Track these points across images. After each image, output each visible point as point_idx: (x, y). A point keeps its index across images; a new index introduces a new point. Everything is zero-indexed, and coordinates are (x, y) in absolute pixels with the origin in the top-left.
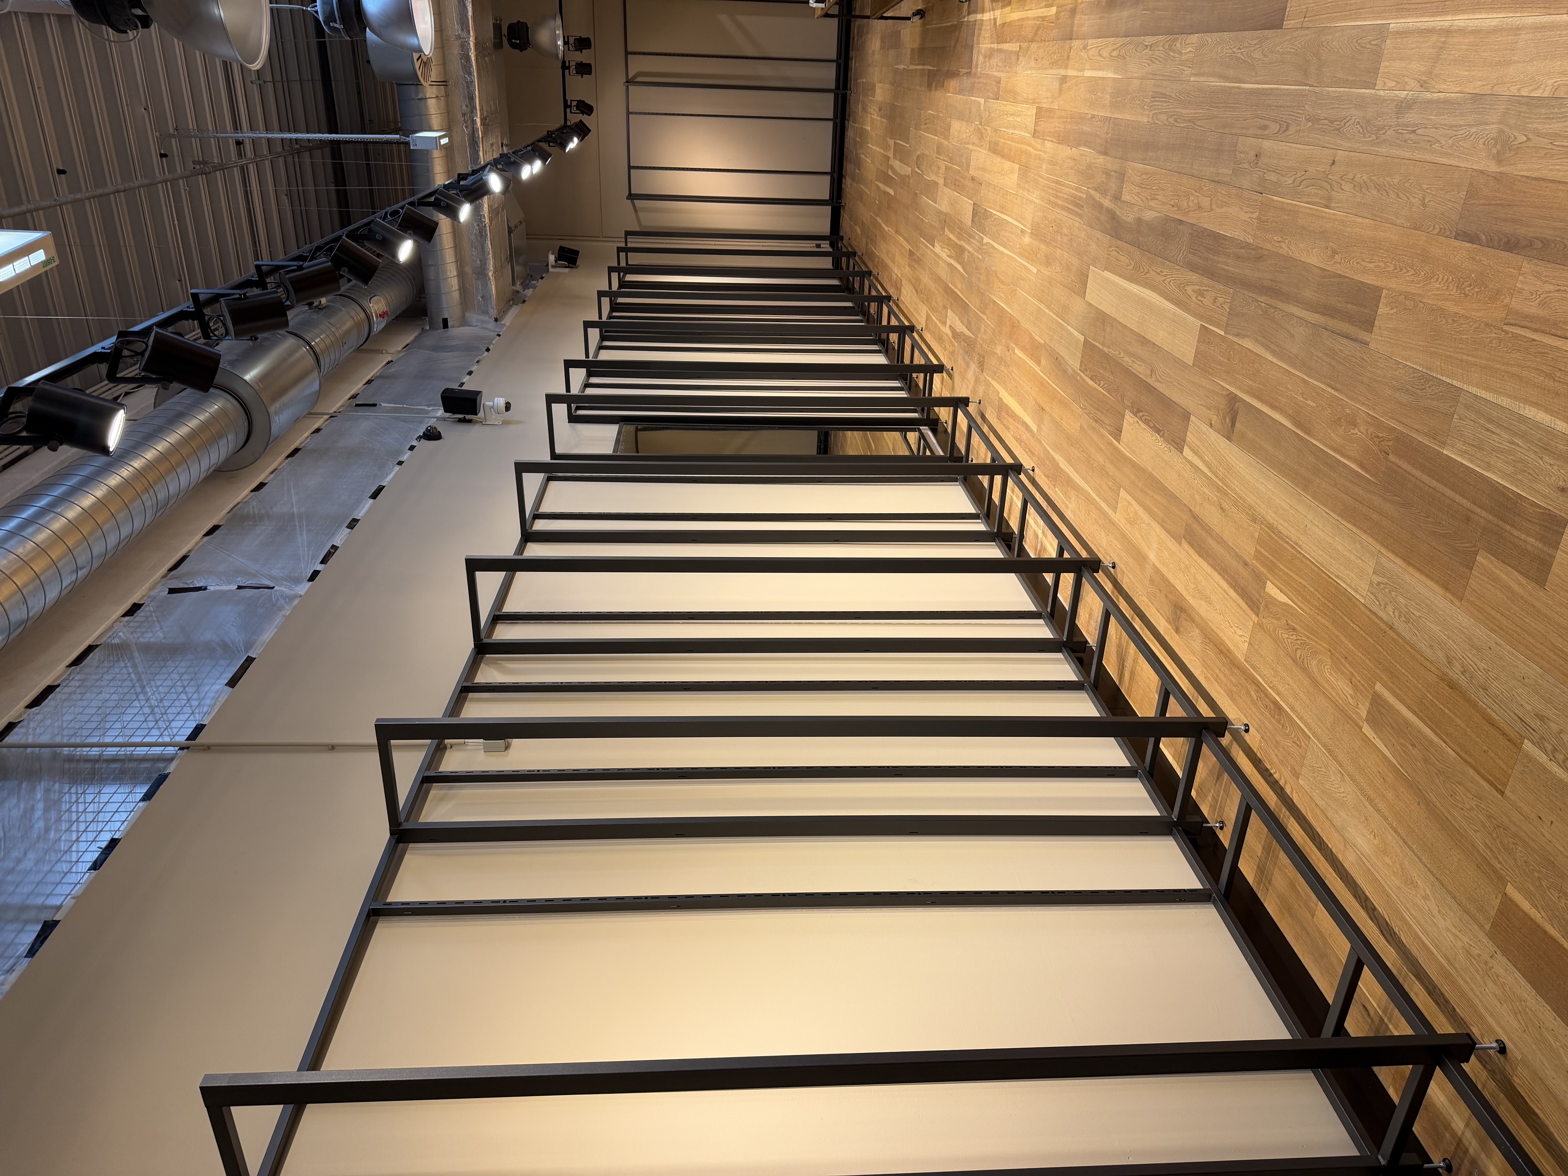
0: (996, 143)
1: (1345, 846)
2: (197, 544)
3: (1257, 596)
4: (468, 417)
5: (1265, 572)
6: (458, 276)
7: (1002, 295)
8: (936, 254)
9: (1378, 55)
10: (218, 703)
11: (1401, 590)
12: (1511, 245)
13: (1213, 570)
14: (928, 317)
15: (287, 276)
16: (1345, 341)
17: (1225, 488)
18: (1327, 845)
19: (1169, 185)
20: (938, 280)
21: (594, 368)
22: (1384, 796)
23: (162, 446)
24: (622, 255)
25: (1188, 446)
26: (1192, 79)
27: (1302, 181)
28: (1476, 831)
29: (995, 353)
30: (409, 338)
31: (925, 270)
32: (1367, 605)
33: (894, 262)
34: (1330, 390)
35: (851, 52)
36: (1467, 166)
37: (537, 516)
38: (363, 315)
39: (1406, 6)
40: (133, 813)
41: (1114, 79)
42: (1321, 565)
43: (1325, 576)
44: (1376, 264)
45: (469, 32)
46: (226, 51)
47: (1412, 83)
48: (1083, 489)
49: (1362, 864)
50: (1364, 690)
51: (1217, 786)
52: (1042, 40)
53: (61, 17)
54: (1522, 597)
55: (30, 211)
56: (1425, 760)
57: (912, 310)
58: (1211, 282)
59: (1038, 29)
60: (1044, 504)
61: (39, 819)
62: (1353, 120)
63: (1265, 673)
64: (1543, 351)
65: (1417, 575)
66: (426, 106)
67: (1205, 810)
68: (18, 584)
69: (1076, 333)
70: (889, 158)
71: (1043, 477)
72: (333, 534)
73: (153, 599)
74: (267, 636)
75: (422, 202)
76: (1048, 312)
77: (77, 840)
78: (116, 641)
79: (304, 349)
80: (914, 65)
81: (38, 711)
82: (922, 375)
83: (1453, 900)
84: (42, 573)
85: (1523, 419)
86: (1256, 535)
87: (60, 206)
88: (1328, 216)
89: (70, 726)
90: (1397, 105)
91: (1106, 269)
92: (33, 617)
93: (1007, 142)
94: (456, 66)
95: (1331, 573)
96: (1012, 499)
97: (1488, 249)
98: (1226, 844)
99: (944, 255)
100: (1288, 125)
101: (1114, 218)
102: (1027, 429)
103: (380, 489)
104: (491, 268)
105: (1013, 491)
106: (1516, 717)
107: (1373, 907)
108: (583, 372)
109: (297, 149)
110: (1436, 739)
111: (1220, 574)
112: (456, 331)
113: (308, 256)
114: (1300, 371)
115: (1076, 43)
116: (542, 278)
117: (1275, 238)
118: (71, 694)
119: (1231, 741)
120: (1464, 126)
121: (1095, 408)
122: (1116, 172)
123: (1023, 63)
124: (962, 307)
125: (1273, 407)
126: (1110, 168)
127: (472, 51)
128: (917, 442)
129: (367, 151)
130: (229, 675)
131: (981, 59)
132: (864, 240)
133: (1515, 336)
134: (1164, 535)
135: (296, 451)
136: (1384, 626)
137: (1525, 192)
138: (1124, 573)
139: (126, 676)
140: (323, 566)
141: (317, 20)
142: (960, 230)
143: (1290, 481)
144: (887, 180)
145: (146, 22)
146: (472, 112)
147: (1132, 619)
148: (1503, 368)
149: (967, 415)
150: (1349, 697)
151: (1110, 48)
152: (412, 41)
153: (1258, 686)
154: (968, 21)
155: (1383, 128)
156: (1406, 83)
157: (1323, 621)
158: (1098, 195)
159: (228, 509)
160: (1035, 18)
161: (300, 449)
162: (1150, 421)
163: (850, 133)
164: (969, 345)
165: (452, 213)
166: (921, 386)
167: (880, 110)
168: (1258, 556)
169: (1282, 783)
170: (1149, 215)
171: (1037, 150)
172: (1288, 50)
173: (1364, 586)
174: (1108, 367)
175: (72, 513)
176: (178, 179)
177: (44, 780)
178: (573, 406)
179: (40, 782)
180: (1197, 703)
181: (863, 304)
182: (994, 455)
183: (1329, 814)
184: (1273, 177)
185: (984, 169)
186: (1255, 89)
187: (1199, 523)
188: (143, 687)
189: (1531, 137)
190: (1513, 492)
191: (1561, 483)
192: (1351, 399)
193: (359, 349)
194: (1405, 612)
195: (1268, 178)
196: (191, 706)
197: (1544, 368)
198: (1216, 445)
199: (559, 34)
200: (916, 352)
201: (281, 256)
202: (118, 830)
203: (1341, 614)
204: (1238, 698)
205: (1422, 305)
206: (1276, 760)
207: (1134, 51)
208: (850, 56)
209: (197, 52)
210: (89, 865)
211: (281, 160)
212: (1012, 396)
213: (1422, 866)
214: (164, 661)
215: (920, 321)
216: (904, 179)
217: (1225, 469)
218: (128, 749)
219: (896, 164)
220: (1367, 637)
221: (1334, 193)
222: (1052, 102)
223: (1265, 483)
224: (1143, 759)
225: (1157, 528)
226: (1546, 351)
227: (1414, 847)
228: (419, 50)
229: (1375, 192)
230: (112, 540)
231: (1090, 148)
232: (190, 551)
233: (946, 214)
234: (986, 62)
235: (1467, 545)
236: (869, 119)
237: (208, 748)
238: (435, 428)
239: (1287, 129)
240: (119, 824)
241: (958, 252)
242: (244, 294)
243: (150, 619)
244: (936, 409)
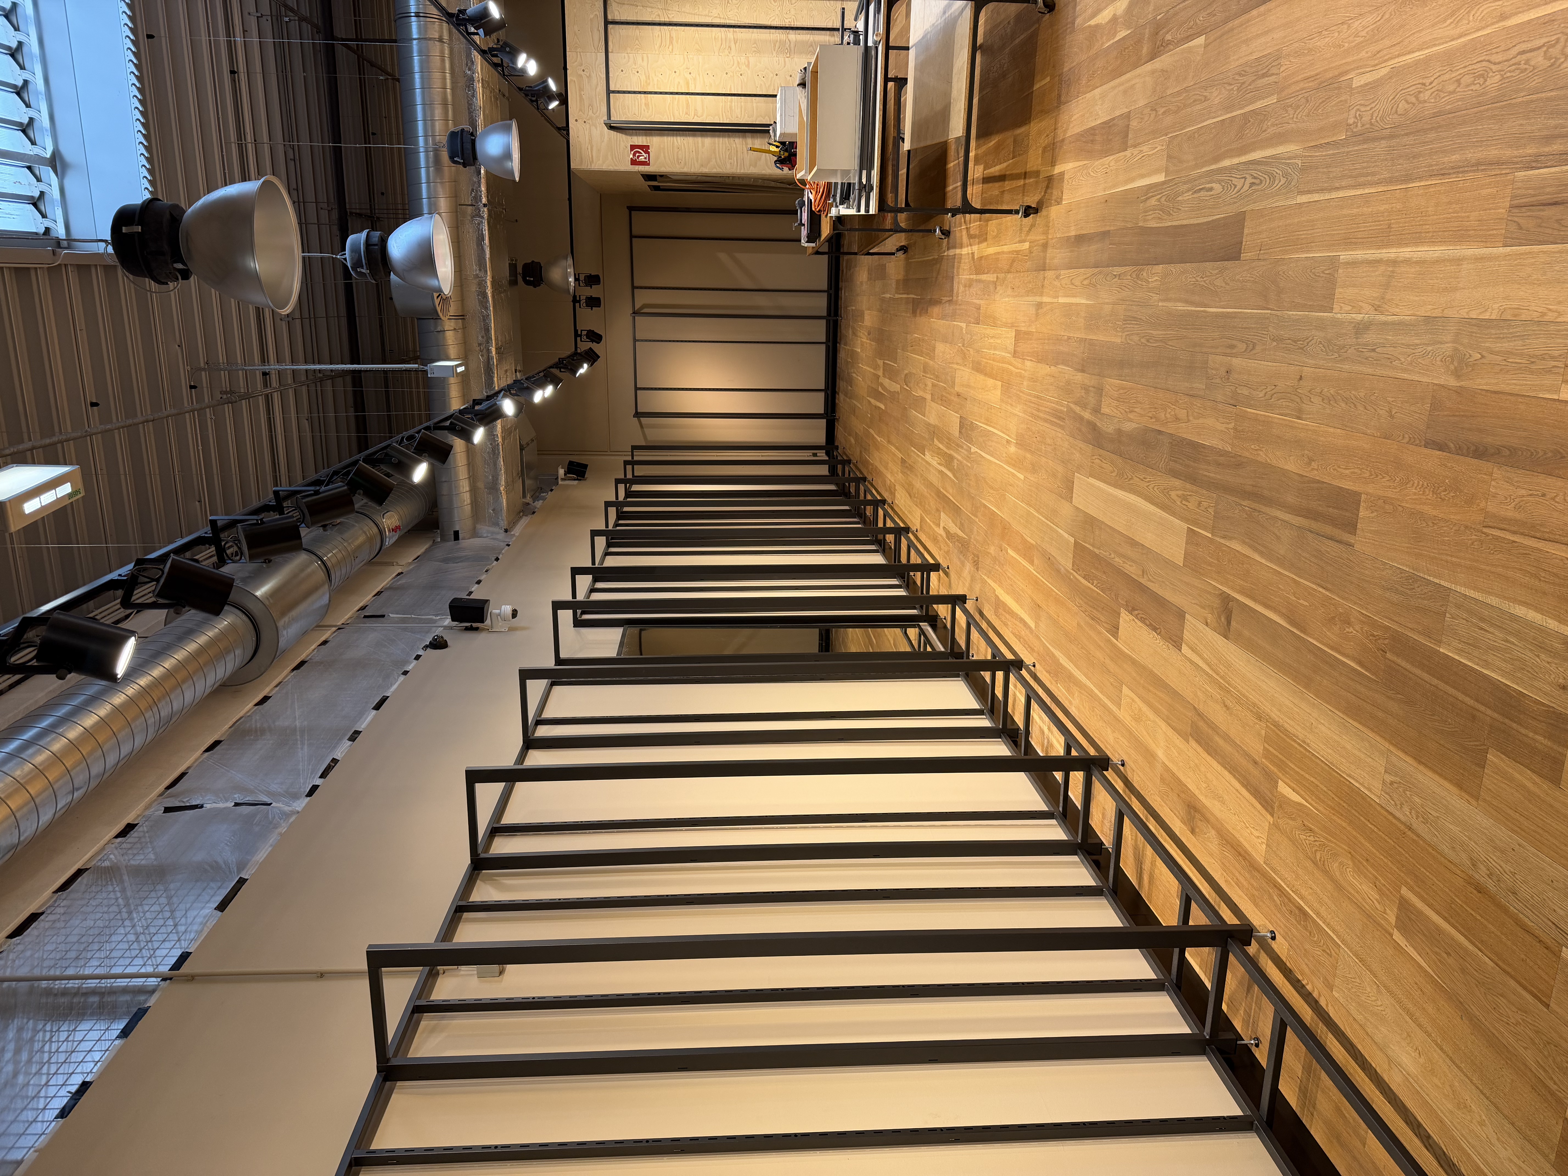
0: (979, 363)
1: (1389, 1064)
2: (196, 760)
3: (1270, 796)
4: (475, 625)
5: (1275, 770)
6: (470, 491)
7: (992, 499)
8: (927, 462)
9: (1331, 283)
10: (205, 928)
11: (1415, 789)
12: (1480, 453)
13: (1223, 769)
14: (922, 520)
15: (304, 501)
16: (1330, 543)
17: (1227, 686)
18: (1371, 1065)
19: (1146, 399)
20: (930, 485)
21: (600, 574)
22: (1424, 1009)
23: (168, 664)
24: (629, 467)
25: (1186, 644)
26: (1160, 304)
27: (1273, 395)
28: (1525, 1048)
29: (989, 553)
30: (420, 550)
31: (916, 475)
32: (1383, 805)
33: (887, 469)
34: (1321, 589)
35: (840, 283)
36: (1428, 381)
37: (539, 722)
38: (375, 530)
39: (1353, 240)
40: (108, 1052)
41: (1087, 305)
42: (1331, 763)
43: (1336, 775)
44: (1352, 470)
45: (486, 271)
46: (259, 298)
47: (1367, 307)
48: (1085, 685)
49: (1410, 1086)
50: (1390, 894)
51: (1248, 999)
52: (1017, 271)
53: (107, 268)
54: (1539, 797)
55: (61, 442)
56: (1463, 970)
57: (906, 512)
58: (1195, 488)
59: (1013, 261)
60: (1048, 700)
61: (8, 1062)
62: (1315, 340)
63: (1287, 876)
64: (1525, 552)
65: (1430, 774)
66: (444, 338)
67: (1238, 1025)
68: (12, 808)
69: (1066, 535)
70: (878, 377)
71: (1045, 673)
72: (335, 747)
73: (148, 819)
74: (261, 855)
75: (438, 427)
76: (1037, 515)
77: (47, 1084)
78: (107, 864)
79: (317, 564)
80: (900, 294)
81: (18, 941)
82: (919, 574)
83: (1511, 1126)
84: (38, 796)
85: (1514, 618)
86: (1263, 732)
87: (91, 436)
88: (1300, 426)
89: (51, 956)
90: (1355, 327)
91: (1091, 475)
92: (24, 841)
93: (989, 361)
94: (473, 302)
95: (1343, 772)
96: (1015, 695)
97: (1458, 457)
98: (1264, 1063)
99: (934, 463)
100: (1254, 345)
101: (1095, 430)
102: (1025, 626)
103: (384, 700)
104: (503, 483)
105: (1015, 687)
106: (1550, 924)
107: (1427, 1135)
108: (589, 578)
109: (320, 378)
110: (1471, 947)
111: (1231, 773)
112: (468, 543)
113: (325, 480)
114: (1290, 571)
115: (1050, 274)
116: (552, 490)
117: (1253, 447)
118: (55, 921)
119: (1258, 950)
120: (1421, 344)
121: (1091, 606)
122: (1094, 387)
123: (1001, 292)
124: (955, 510)
125: (1267, 606)
126: (1088, 384)
127: (489, 288)
128: (917, 636)
129: (386, 379)
130: (219, 898)
131: (961, 288)
132: (858, 450)
133: (1497, 538)
134: (1170, 732)
135: (302, 663)
136: (1402, 827)
137: (1486, 404)
138: (1134, 771)
139: (113, 901)
140: (322, 780)
141: (345, 267)
142: (949, 440)
143: (1293, 680)
144: (878, 396)
145: (185, 275)
146: (488, 342)
147: (1147, 819)
148: (1488, 568)
149: (965, 611)
150: (1375, 902)
151: (1082, 278)
152: (433, 283)
153: (1280, 890)
154: (947, 256)
155: (1344, 347)
156: (1361, 307)
157: (1339, 821)
158: (1078, 408)
159: (231, 723)
160: (1010, 252)
161: (306, 662)
162: (1146, 619)
163: (842, 355)
164: (964, 546)
165: (467, 436)
166: (919, 583)
167: (869, 334)
168: (1267, 754)
169: (1315, 995)
170: (1128, 427)
171: (1018, 369)
172: (1248, 278)
173: (1377, 786)
174: (1100, 566)
175: (73, 733)
176: (205, 408)
177: (18, 1018)
178: (579, 611)
179: (13, 1021)
180: (1219, 908)
181: (859, 508)
182: (994, 652)
183: (1369, 1030)
184: (1245, 392)
185: (968, 386)
186: (1220, 312)
187: (1204, 720)
188: (130, 913)
189: (1486, 355)
190: (1515, 690)
191: (1561, 681)
192: (1343, 599)
193: (370, 562)
194: (1423, 812)
195: (1240, 392)
196: (177, 933)
197: (1529, 568)
198: (1214, 643)
199: (570, 272)
200: (912, 552)
201: (300, 481)
202: (91, 1072)
203: (1357, 814)
204: (1261, 903)
205: (1400, 509)
206: (1307, 970)
207: (1104, 280)
208: (840, 286)
209: (232, 300)
210: (57, 1112)
211: (304, 389)
212: (1008, 594)
213: (1473, 1087)
214: (154, 884)
215: (914, 522)
216: (894, 396)
217: (1225, 667)
218: (109, 981)
219: (886, 382)
220: (1386, 838)
221: (1304, 405)
222: (1030, 326)
223: (1266, 680)
224: (1169, 971)
225: (1163, 725)
226: (1528, 552)
227: (1463, 1065)
228: (439, 290)
229: (1343, 405)
230: (112, 759)
231: (1068, 366)
232: (189, 768)
233: (934, 426)
234: (966, 291)
235: (1476, 743)
236: (859, 342)
237: (191, 978)
238: (442, 637)
239: (1254, 348)
240: (92, 1065)
241: (948, 461)
242: (261, 520)
243: (143, 840)
244: (935, 606)
